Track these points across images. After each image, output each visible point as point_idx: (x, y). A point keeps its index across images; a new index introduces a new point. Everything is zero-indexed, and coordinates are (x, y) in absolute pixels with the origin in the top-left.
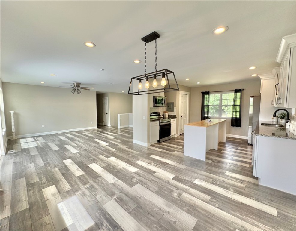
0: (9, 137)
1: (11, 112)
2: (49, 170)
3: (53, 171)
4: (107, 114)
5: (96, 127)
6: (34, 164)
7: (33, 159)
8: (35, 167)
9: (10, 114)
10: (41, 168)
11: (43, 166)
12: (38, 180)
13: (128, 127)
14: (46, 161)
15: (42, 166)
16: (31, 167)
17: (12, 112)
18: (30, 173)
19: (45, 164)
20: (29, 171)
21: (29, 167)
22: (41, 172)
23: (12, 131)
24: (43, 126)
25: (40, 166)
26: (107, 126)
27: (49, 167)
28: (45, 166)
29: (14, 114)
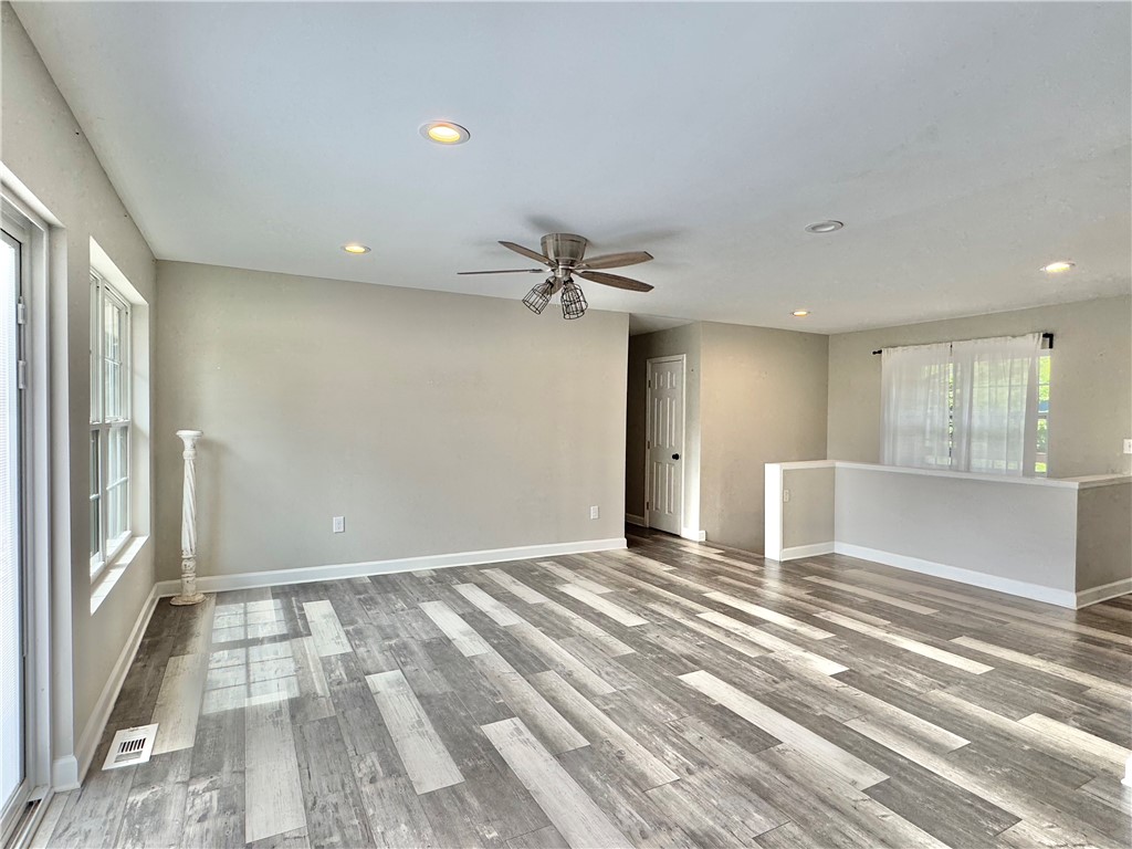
0: (165, 588)
1: (183, 434)
4: (676, 457)
5: (617, 544)
9: (180, 444)
13: (829, 559)
17: (187, 436)
23: (179, 551)
24: (337, 524)
26: (678, 537)
29: (202, 444)
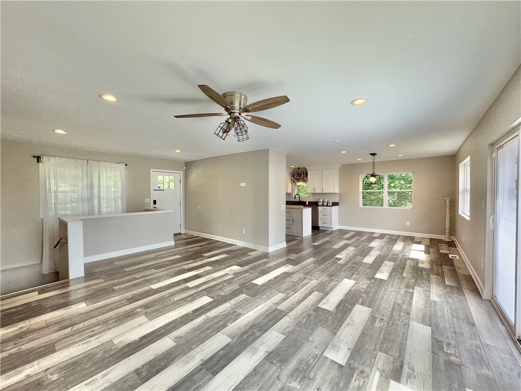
2: (413, 278)
3: (410, 276)
6: (430, 297)
7: (428, 309)
8: (430, 292)
10: (422, 286)
11: (419, 286)
12: (431, 275)
14: (409, 292)
15: (419, 288)
16: (437, 295)
18: (438, 287)
19: (413, 289)
20: (439, 290)
21: (440, 296)
22: (424, 281)
25: (421, 288)
27: (411, 281)
28: (415, 286)
